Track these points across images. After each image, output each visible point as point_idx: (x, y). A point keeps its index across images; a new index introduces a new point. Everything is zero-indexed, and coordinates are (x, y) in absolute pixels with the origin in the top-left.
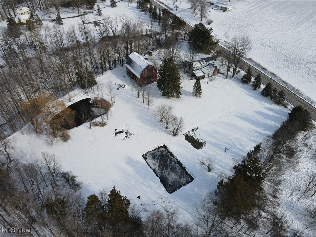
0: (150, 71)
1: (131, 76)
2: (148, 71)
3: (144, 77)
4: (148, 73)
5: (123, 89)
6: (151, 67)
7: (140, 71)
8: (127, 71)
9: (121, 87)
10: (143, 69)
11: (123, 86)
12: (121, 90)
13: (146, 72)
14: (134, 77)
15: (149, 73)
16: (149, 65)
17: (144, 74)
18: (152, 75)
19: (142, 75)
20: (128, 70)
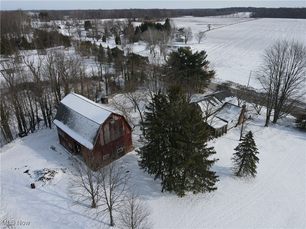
0: (115, 128)
1: (70, 145)
2: (110, 129)
3: (103, 144)
4: (111, 134)
5: (47, 182)
6: (116, 118)
7: (92, 131)
8: (59, 135)
9: (41, 179)
10: (98, 127)
11: (47, 176)
12: (42, 189)
13: (108, 133)
14: (76, 147)
15: (113, 132)
16: (113, 114)
17: (102, 137)
18: (122, 137)
19: (96, 140)
20: (61, 134)
